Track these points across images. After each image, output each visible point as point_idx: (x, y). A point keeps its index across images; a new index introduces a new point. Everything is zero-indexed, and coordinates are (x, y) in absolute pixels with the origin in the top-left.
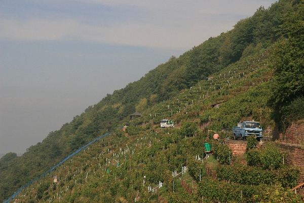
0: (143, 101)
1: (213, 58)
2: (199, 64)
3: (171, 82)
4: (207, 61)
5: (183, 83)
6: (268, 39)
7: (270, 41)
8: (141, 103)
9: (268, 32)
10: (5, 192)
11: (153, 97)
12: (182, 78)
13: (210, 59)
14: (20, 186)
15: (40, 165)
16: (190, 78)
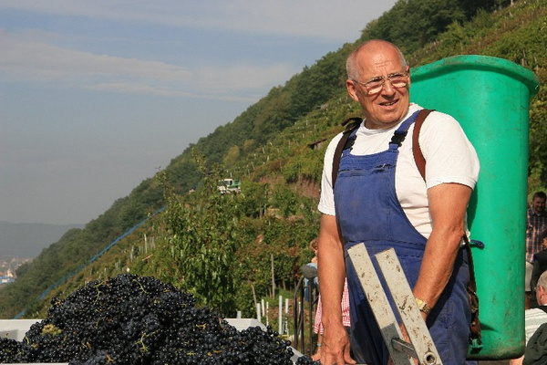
0: (234, 151)
1: (331, 78)
2: (309, 88)
3: (269, 118)
4: (322, 84)
5: (287, 119)
6: (414, 40)
7: (417, 43)
8: (230, 153)
9: (415, 30)
10: (26, 296)
11: (248, 143)
12: (285, 111)
13: (326, 79)
14: (46, 287)
15: (78, 253)
16: (297, 111)
